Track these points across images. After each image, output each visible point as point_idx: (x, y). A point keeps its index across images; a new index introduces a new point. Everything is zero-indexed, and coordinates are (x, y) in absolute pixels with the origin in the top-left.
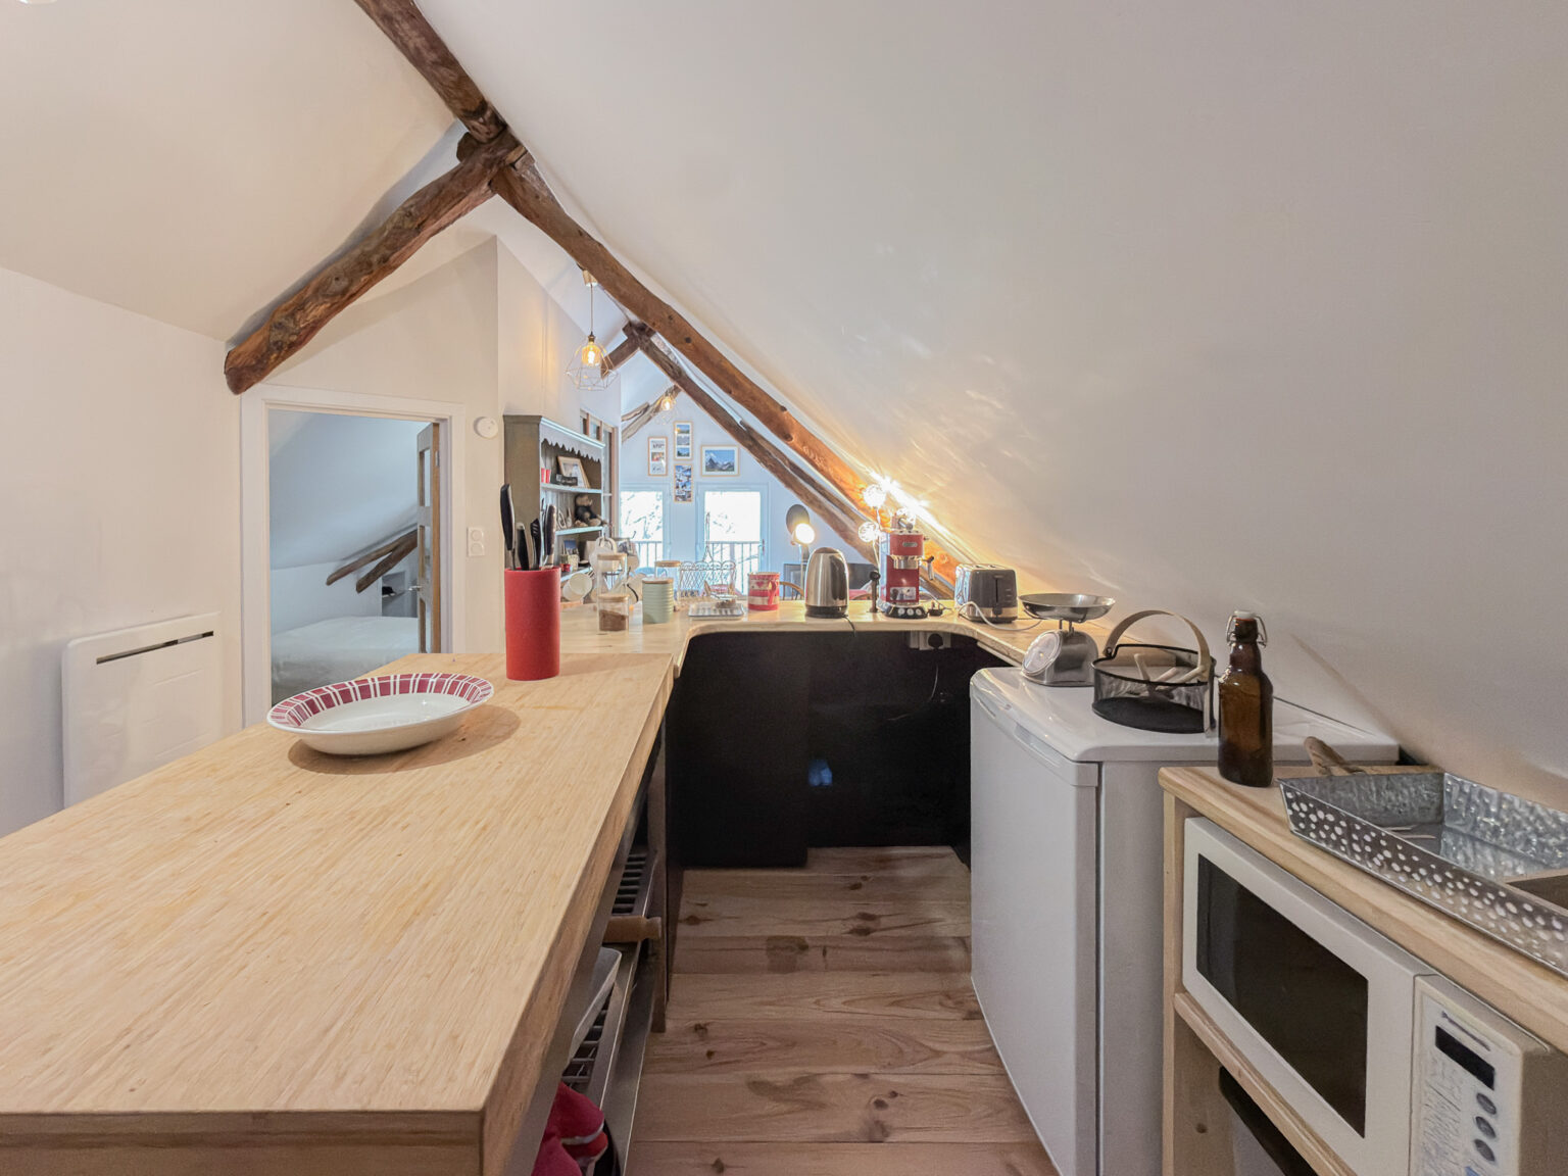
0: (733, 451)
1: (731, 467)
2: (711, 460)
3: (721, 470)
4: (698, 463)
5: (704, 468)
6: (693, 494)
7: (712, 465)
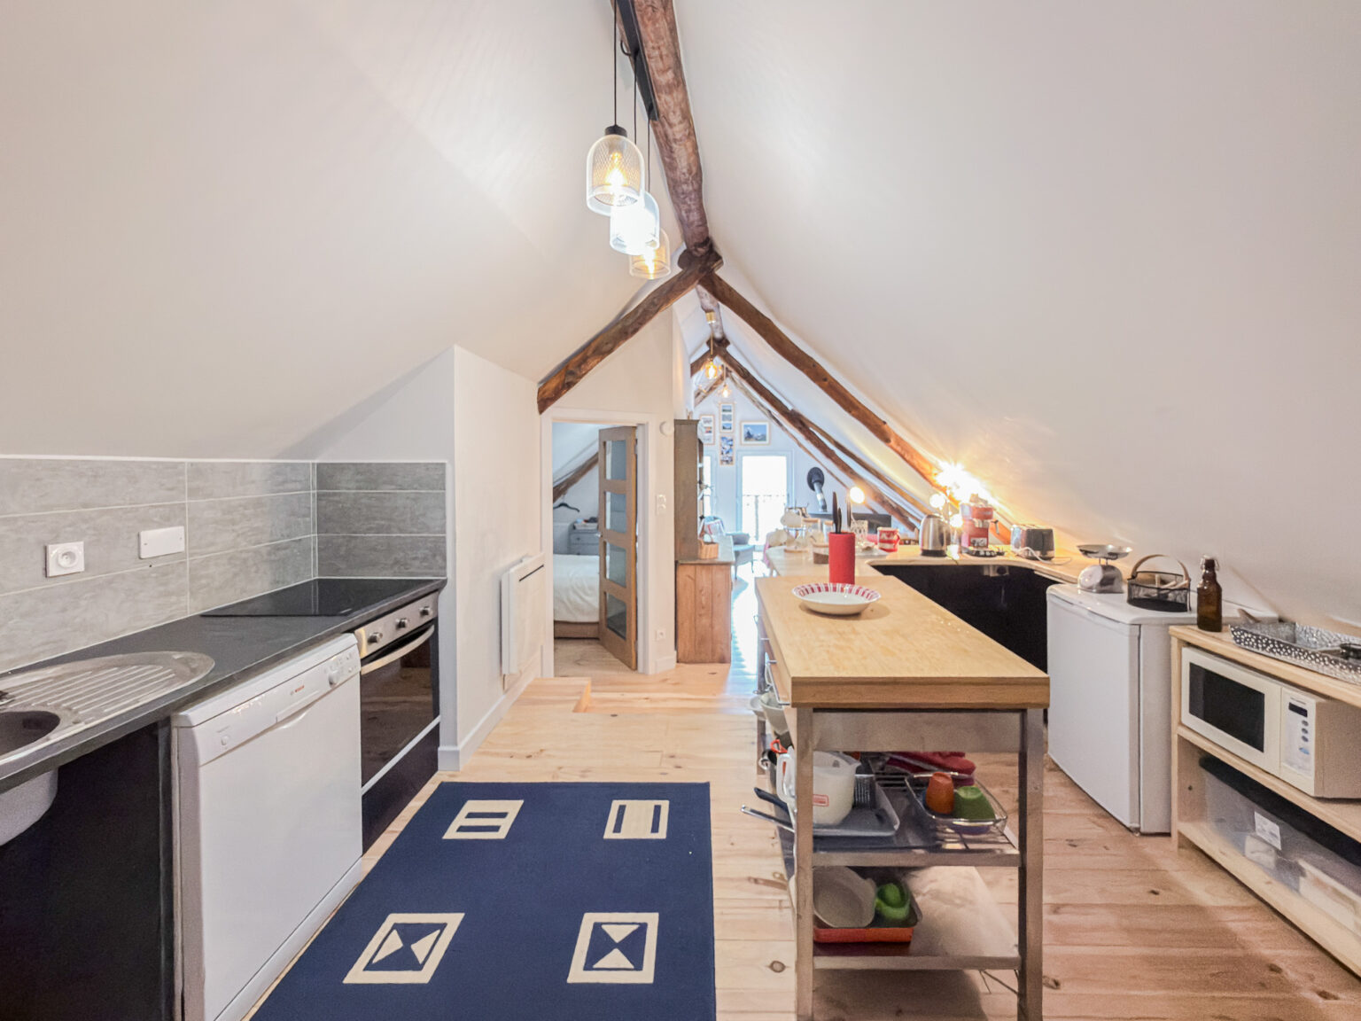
0: (765, 426)
1: (763, 438)
2: (748, 433)
3: (757, 440)
4: (738, 435)
5: (743, 438)
6: (734, 459)
7: (749, 436)
